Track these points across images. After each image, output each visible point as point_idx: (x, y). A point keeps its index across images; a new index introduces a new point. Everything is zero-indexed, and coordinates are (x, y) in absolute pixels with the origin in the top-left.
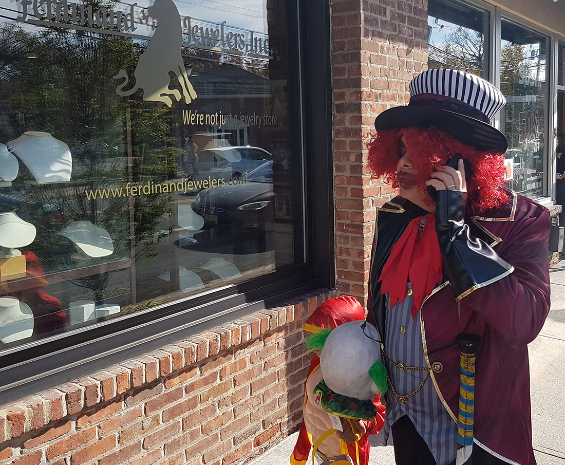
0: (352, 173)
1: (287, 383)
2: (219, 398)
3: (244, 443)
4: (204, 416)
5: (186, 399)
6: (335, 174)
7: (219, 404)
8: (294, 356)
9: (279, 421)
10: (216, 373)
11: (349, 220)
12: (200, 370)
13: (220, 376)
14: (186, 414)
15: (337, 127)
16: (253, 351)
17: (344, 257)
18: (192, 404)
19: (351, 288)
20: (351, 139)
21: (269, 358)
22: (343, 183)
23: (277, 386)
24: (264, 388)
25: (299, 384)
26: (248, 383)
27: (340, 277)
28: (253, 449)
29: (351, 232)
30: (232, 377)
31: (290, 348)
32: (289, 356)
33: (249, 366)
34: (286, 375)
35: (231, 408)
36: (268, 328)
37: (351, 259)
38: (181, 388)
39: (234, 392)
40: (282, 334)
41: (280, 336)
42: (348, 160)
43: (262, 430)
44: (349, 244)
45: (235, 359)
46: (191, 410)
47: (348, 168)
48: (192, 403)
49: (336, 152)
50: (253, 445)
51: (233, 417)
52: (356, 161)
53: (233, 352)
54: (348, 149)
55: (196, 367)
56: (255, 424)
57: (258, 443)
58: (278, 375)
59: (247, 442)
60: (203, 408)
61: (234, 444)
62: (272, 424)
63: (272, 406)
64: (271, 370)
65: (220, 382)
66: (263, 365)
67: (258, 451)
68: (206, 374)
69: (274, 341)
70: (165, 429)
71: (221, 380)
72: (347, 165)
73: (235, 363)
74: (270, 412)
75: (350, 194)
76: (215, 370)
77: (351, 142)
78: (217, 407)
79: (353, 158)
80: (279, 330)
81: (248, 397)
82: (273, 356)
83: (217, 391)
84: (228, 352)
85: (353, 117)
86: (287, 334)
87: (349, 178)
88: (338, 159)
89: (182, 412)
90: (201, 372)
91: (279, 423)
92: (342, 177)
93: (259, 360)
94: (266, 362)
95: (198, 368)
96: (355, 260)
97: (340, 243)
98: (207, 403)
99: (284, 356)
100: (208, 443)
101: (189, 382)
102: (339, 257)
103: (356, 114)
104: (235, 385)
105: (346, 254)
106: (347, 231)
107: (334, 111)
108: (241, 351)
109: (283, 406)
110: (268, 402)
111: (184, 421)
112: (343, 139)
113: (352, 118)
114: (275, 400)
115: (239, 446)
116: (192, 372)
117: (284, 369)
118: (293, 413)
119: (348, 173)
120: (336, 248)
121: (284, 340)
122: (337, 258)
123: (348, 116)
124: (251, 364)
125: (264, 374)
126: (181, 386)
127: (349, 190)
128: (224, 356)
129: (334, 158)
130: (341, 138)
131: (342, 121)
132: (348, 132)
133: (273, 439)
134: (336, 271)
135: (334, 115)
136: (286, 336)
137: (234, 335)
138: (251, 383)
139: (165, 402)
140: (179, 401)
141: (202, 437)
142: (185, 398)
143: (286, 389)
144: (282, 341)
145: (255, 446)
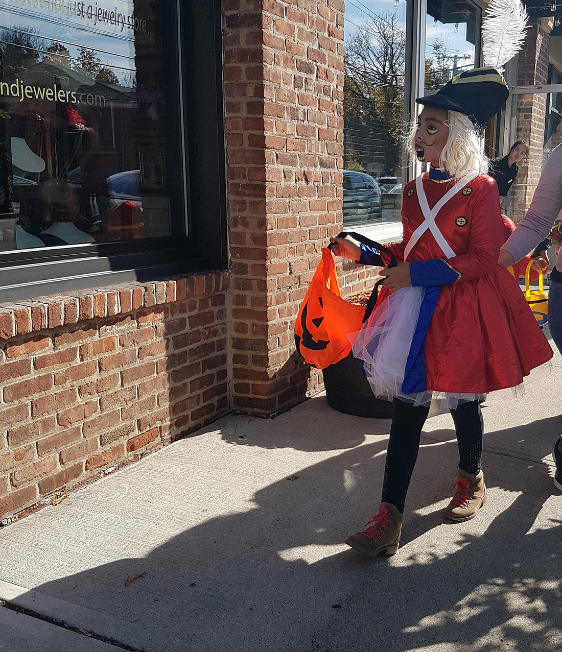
0: (249, 113)
1: (169, 379)
2: (80, 382)
3: (115, 444)
4: (60, 402)
5: (35, 377)
6: (226, 115)
7: (79, 390)
8: (177, 346)
9: (158, 424)
10: (74, 349)
11: (246, 178)
12: (53, 341)
13: (81, 355)
14: (36, 396)
15: (228, 48)
16: (124, 330)
17: (240, 228)
18: (43, 384)
19: (249, 269)
20: (247, 65)
21: (144, 344)
22: (237, 128)
23: (156, 380)
24: (139, 380)
25: (183, 382)
26: (118, 370)
27: (234, 256)
28: (125, 454)
29: (249, 195)
30: (96, 359)
31: (172, 336)
32: (171, 346)
33: (118, 349)
34: (167, 369)
35: (96, 399)
36: (143, 304)
37: (248, 232)
38: (28, 360)
39: (99, 378)
40: (160, 316)
41: (159, 317)
42: (244, 94)
43: (137, 432)
44: (247, 210)
45: (100, 337)
46: (43, 392)
47: (244, 106)
48: (43, 382)
49: (227, 84)
50: (125, 448)
51: (99, 410)
52: (255, 96)
53: (97, 327)
54: (244, 78)
55: (47, 337)
56: (128, 423)
57: (132, 448)
58: (157, 366)
59: (118, 444)
60: (58, 391)
61: (101, 445)
62: (150, 426)
63: (150, 404)
64: (147, 360)
65: (79, 363)
66: (137, 351)
67: (132, 458)
68: (62, 348)
69: (151, 324)
70: (9, 411)
71: (82, 359)
72: (243, 102)
73: (99, 341)
74: (148, 411)
75: (246, 142)
76: (73, 345)
77: (248, 69)
78: (78, 394)
79: (250, 91)
80: (157, 309)
81: (118, 387)
82: (149, 342)
83: (77, 373)
84: (90, 324)
85: (251, 33)
86: (167, 317)
87: (245, 121)
88: (230, 94)
89: (30, 392)
90: (54, 345)
91: (158, 426)
92: (235, 119)
93: (131, 343)
94: (140, 348)
95: (50, 339)
96: (254, 232)
97: (234, 211)
98: (63, 387)
99: (164, 344)
100: (66, 438)
101: (39, 354)
102: (232, 230)
103: (255, 29)
104: (100, 369)
105: (243, 225)
106: (244, 194)
107: (224, 26)
108: (108, 327)
109: (164, 406)
110: (144, 397)
111: (34, 405)
112: (238, 65)
113: (248, 35)
114: (153, 397)
115: (108, 447)
116: (42, 342)
117: (165, 361)
118: (176, 417)
119: (244, 114)
120: (229, 217)
121: (163, 324)
122: (229, 231)
123: (244, 32)
124: (121, 347)
125: (138, 363)
126: (27, 358)
127: (245, 137)
128: (85, 330)
129: (224, 92)
130: (233, 64)
131: (236, 40)
132: (244, 56)
133: (152, 444)
134: (229, 248)
135: (224, 31)
136: (166, 320)
137: (97, 303)
138: (122, 370)
139: (7, 375)
140: (27, 378)
141: (57, 429)
142: (33, 375)
143: (168, 386)
144: (161, 326)
145: (128, 451)
